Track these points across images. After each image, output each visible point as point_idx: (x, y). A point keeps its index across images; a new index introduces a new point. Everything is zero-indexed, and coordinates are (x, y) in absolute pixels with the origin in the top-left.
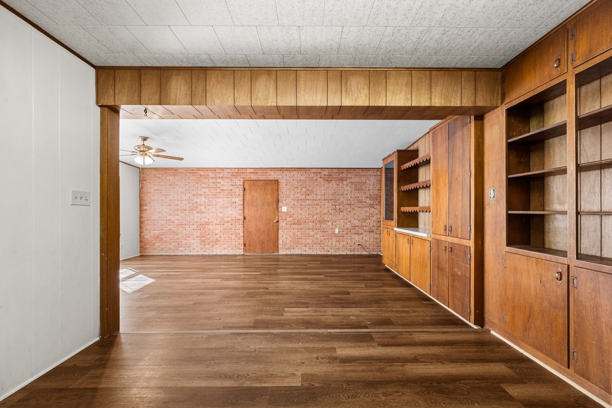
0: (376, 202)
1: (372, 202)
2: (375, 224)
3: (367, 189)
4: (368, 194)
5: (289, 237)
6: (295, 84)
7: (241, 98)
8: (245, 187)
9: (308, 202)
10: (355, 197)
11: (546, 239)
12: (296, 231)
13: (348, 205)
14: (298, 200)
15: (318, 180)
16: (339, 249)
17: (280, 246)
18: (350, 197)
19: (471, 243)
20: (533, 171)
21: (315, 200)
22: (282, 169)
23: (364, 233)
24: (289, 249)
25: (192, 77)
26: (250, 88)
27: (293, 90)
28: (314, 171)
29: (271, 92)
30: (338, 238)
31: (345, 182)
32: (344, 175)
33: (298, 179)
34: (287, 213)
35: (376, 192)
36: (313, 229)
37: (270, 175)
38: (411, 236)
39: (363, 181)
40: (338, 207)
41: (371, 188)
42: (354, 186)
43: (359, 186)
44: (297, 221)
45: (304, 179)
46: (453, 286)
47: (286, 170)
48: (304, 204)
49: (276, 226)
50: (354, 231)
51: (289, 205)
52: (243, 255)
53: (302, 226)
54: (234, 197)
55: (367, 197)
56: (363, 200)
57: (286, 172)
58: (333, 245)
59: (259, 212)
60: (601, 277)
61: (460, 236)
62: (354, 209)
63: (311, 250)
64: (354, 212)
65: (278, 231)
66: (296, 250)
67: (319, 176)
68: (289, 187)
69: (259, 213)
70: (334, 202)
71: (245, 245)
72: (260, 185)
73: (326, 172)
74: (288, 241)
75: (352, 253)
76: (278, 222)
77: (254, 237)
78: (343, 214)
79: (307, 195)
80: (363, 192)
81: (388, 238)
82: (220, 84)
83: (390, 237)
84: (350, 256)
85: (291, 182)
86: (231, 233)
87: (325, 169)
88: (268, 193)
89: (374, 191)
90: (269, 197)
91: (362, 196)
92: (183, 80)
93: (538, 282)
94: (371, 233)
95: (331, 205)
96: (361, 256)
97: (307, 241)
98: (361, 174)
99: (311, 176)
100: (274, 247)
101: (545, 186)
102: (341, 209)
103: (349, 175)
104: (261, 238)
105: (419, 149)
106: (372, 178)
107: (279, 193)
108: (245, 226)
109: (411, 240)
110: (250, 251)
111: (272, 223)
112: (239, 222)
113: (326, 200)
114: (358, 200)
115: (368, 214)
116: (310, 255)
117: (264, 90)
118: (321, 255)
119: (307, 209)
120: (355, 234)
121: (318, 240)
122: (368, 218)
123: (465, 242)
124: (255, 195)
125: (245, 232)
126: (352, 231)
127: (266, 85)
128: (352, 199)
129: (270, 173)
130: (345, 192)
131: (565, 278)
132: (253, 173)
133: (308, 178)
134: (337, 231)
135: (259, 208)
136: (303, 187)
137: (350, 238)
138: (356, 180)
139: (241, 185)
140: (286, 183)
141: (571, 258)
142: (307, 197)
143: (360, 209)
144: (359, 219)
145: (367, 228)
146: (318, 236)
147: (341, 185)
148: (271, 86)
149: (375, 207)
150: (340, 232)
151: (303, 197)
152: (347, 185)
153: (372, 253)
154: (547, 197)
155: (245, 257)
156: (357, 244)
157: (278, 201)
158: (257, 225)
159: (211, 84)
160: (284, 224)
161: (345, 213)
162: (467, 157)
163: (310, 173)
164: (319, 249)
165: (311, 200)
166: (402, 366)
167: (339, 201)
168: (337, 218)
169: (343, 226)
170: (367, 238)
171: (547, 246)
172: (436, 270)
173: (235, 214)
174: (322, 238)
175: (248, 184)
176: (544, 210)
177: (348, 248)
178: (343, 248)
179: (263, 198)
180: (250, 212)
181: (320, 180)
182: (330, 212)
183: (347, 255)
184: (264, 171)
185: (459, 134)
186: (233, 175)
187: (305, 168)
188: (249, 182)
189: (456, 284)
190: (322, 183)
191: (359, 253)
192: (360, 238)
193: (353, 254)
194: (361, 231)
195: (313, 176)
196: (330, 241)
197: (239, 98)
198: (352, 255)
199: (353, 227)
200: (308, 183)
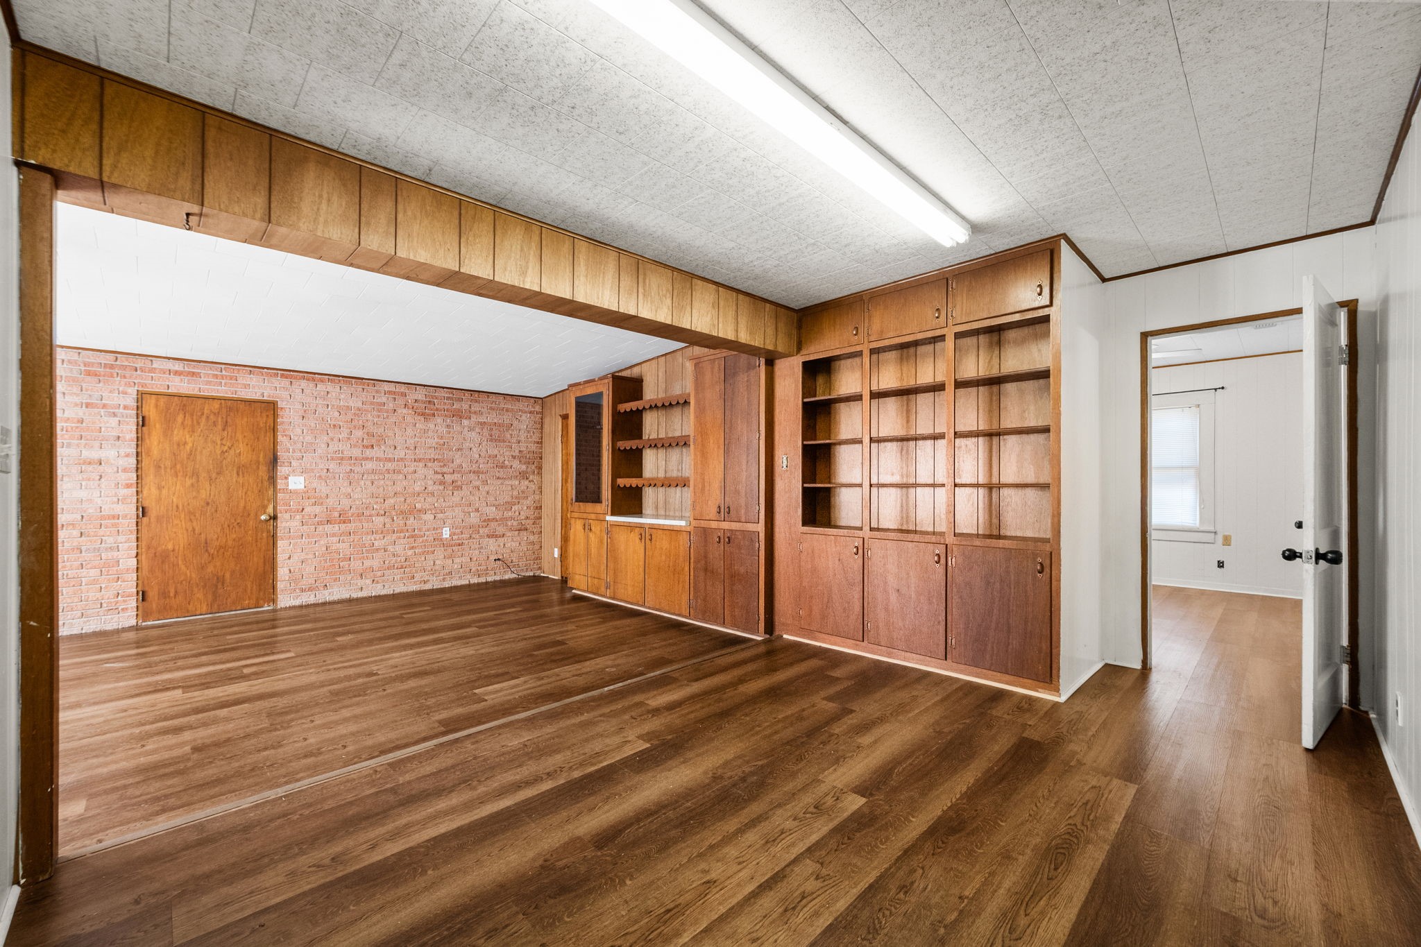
0: (533, 467)
1: (524, 467)
2: (530, 513)
3: (514, 440)
4: (517, 451)
5: (311, 556)
6: (571, 262)
7: (473, 260)
8: (146, 413)
9: (369, 465)
10: (490, 457)
11: (832, 514)
12: (335, 539)
13: (474, 472)
14: (342, 459)
15: (400, 411)
16: (450, 573)
17: (280, 585)
18: (478, 456)
19: (760, 528)
20: (820, 440)
21: (389, 460)
22: (289, 374)
23: (509, 534)
24: (310, 589)
25: (360, 181)
26: (492, 244)
27: (568, 270)
28: (387, 387)
29: (531, 265)
30: (450, 550)
31: (466, 422)
32: (465, 406)
33: (342, 403)
34: (305, 494)
35: (533, 447)
36: (383, 532)
37: (247, 386)
38: (647, 527)
39: (507, 422)
40: (448, 478)
41: (523, 439)
42: (486, 432)
43: (497, 432)
44: (337, 514)
45: (360, 404)
46: (732, 592)
47: (304, 378)
48: (357, 469)
49: (268, 531)
50: (486, 531)
51: (312, 470)
52: (136, 628)
53: (350, 527)
54: (97, 444)
55: (514, 457)
56: (506, 462)
57: (304, 383)
58: (437, 567)
59: (203, 492)
60: (889, 544)
61: (743, 520)
62: (485, 482)
63: (380, 586)
64: (487, 488)
65: (274, 544)
66: (335, 590)
67: (401, 401)
68: (313, 425)
69: (203, 494)
70: (441, 466)
71: (143, 596)
72: (206, 411)
73: (420, 395)
74: (309, 569)
75: (482, 580)
76: (275, 518)
77: (183, 567)
78: (462, 493)
79: (367, 447)
80: (507, 446)
81: (588, 538)
82: (430, 218)
83: (591, 535)
84: (476, 588)
85: (320, 410)
86: (77, 564)
87: (418, 387)
88: (239, 436)
89: (529, 445)
90: (241, 447)
91: (504, 454)
92: (337, 181)
93: (837, 562)
94: (522, 532)
95: (431, 472)
96: (503, 583)
97: (368, 563)
98: (502, 406)
99: (379, 400)
100: (260, 590)
101: (832, 456)
102: (457, 481)
103: (476, 407)
104: (210, 569)
105: (644, 378)
106: (524, 417)
107: (280, 438)
108: (145, 534)
109: (647, 534)
110: (164, 611)
111: (251, 523)
112: (114, 525)
113: (420, 460)
114: (496, 462)
115: (515, 493)
116: (375, 597)
117: (518, 257)
118: (407, 593)
119: (369, 483)
120: (488, 536)
121: (399, 559)
122: (517, 501)
123: (751, 527)
124: (189, 439)
125: (143, 558)
126: (481, 531)
127: (522, 250)
128: (481, 461)
129: (244, 378)
130: (467, 445)
131: (861, 551)
132: (177, 373)
133: (372, 403)
134: (446, 533)
135: (201, 478)
136: (355, 427)
137: (477, 546)
138: (492, 418)
139: (125, 407)
140: (301, 413)
141: (866, 532)
142: (368, 453)
143: (500, 482)
144: (497, 503)
145: (515, 523)
146: (398, 549)
147: (457, 428)
148: (532, 253)
149: (531, 478)
150: (454, 534)
151: (356, 452)
152: (471, 429)
153: (523, 574)
154: (833, 467)
155: (142, 634)
156: (492, 558)
157: (274, 461)
158: (194, 530)
159: (409, 213)
160: (295, 524)
161: (465, 491)
162: (754, 412)
163: (377, 392)
164: (402, 579)
165: (379, 459)
166: (735, 689)
167: (451, 465)
168: (447, 504)
169: (460, 521)
170: (514, 544)
171: (832, 523)
172: (702, 574)
173: (99, 501)
174: (410, 553)
175: (157, 406)
176: (830, 483)
177: (473, 569)
178: (461, 570)
179: (219, 452)
180: (164, 492)
181: (405, 411)
182: (430, 489)
183: (469, 585)
184: (224, 373)
185: (742, 378)
186: (89, 373)
187: (363, 379)
188: (162, 400)
189: (738, 587)
190: (409, 419)
191: (498, 578)
192: (499, 546)
193: (484, 581)
194: (500, 530)
195: (384, 399)
196: (430, 557)
197: (470, 259)
198: (482, 583)
199: (485, 521)
200: (369, 417)
